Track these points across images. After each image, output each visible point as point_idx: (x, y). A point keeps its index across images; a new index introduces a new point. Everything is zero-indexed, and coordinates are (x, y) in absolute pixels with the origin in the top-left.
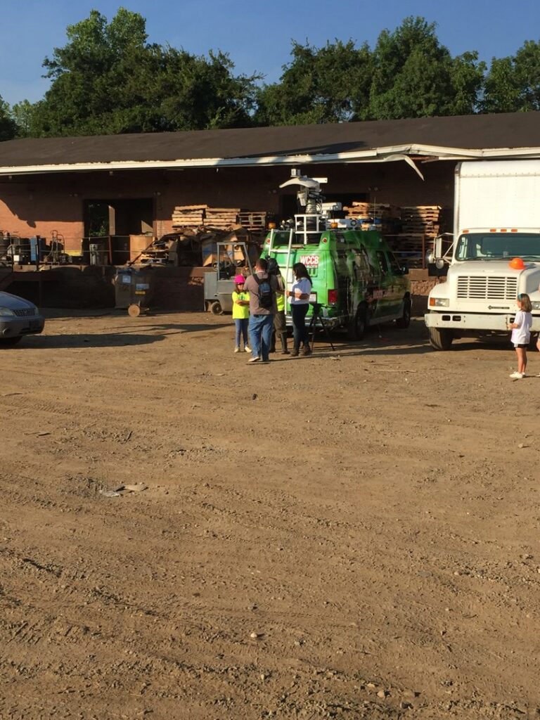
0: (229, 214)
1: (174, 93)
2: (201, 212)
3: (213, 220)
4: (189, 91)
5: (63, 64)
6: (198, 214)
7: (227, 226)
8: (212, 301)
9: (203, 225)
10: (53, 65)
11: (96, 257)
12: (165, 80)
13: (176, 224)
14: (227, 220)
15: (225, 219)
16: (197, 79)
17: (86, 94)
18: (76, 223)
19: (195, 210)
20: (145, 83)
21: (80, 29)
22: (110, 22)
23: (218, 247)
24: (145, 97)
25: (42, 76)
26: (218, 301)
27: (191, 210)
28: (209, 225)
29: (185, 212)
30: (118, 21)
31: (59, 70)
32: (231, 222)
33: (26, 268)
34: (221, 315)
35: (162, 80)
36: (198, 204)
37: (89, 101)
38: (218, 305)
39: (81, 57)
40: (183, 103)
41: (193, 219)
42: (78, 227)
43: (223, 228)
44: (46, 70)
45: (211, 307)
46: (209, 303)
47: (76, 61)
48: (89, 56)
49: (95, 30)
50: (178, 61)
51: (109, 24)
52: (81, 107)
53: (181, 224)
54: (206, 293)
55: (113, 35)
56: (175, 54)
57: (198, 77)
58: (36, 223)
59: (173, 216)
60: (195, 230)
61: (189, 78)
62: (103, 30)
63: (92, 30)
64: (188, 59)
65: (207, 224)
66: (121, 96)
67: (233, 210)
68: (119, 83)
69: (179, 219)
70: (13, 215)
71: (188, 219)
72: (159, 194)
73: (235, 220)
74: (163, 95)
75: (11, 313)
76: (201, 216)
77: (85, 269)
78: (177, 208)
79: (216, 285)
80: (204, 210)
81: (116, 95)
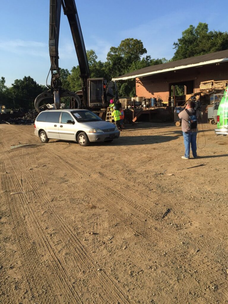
0: (223, 83)
1: (215, 46)
2: (211, 83)
3: (216, 86)
4: (220, 44)
5: (180, 43)
6: (210, 84)
7: (222, 88)
8: (211, 119)
9: (212, 88)
10: (177, 44)
11: (173, 103)
12: (212, 42)
13: (201, 89)
14: (222, 85)
15: (221, 85)
16: (223, 40)
17: (186, 51)
18: (167, 92)
19: (209, 83)
20: (205, 44)
21: (186, 32)
22: (196, 28)
23: (214, 96)
24: (205, 49)
25: (173, 48)
26: (213, 119)
27: (207, 83)
28: (215, 88)
29: (205, 84)
30: (199, 27)
31: (178, 46)
32: (224, 86)
33: (147, 109)
34: (215, 124)
35: (211, 42)
36: (210, 80)
37: (186, 53)
38: (214, 121)
39: (185, 40)
40: (218, 49)
41: (208, 86)
42: (167, 93)
43: (220, 89)
44: (174, 46)
45: (211, 121)
46: (210, 120)
47: (183, 42)
48: (188, 39)
49: (191, 31)
50: (217, 35)
51: (195, 28)
52: (184, 56)
53: (203, 89)
54: (208, 116)
55: (197, 31)
56: (217, 33)
57: (224, 39)
58: (154, 93)
59: (200, 86)
60: (208, 91)
61: (220, 40)
62: (194, 31)
63: (190, 32)
64: (221, 34)
65: (214, 88)
66: (197, 50)
67: (225, 81)
68: (197, 46)
69: (202, 87)
70: (147, 91)
71: (206, 87)
72: (196, 78)
73: (225, 85)
74: (211, 47)
75: (101, 131)
76: (211, 85)
77: (166, 108)
78: (201, 83)
79: (213, 112)
80: (212, 82)
81: (196, 50)
